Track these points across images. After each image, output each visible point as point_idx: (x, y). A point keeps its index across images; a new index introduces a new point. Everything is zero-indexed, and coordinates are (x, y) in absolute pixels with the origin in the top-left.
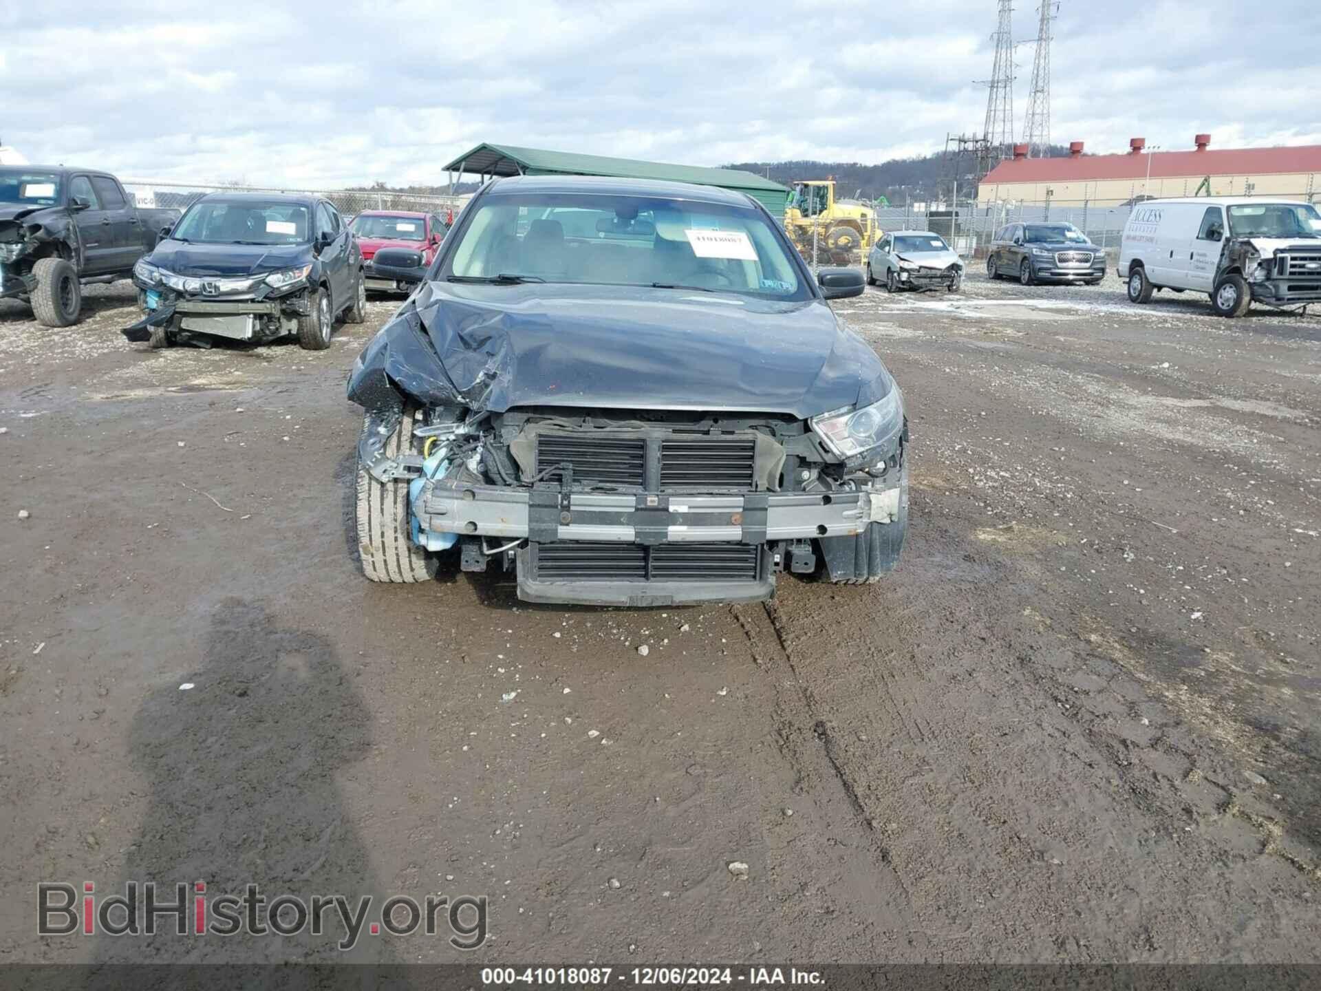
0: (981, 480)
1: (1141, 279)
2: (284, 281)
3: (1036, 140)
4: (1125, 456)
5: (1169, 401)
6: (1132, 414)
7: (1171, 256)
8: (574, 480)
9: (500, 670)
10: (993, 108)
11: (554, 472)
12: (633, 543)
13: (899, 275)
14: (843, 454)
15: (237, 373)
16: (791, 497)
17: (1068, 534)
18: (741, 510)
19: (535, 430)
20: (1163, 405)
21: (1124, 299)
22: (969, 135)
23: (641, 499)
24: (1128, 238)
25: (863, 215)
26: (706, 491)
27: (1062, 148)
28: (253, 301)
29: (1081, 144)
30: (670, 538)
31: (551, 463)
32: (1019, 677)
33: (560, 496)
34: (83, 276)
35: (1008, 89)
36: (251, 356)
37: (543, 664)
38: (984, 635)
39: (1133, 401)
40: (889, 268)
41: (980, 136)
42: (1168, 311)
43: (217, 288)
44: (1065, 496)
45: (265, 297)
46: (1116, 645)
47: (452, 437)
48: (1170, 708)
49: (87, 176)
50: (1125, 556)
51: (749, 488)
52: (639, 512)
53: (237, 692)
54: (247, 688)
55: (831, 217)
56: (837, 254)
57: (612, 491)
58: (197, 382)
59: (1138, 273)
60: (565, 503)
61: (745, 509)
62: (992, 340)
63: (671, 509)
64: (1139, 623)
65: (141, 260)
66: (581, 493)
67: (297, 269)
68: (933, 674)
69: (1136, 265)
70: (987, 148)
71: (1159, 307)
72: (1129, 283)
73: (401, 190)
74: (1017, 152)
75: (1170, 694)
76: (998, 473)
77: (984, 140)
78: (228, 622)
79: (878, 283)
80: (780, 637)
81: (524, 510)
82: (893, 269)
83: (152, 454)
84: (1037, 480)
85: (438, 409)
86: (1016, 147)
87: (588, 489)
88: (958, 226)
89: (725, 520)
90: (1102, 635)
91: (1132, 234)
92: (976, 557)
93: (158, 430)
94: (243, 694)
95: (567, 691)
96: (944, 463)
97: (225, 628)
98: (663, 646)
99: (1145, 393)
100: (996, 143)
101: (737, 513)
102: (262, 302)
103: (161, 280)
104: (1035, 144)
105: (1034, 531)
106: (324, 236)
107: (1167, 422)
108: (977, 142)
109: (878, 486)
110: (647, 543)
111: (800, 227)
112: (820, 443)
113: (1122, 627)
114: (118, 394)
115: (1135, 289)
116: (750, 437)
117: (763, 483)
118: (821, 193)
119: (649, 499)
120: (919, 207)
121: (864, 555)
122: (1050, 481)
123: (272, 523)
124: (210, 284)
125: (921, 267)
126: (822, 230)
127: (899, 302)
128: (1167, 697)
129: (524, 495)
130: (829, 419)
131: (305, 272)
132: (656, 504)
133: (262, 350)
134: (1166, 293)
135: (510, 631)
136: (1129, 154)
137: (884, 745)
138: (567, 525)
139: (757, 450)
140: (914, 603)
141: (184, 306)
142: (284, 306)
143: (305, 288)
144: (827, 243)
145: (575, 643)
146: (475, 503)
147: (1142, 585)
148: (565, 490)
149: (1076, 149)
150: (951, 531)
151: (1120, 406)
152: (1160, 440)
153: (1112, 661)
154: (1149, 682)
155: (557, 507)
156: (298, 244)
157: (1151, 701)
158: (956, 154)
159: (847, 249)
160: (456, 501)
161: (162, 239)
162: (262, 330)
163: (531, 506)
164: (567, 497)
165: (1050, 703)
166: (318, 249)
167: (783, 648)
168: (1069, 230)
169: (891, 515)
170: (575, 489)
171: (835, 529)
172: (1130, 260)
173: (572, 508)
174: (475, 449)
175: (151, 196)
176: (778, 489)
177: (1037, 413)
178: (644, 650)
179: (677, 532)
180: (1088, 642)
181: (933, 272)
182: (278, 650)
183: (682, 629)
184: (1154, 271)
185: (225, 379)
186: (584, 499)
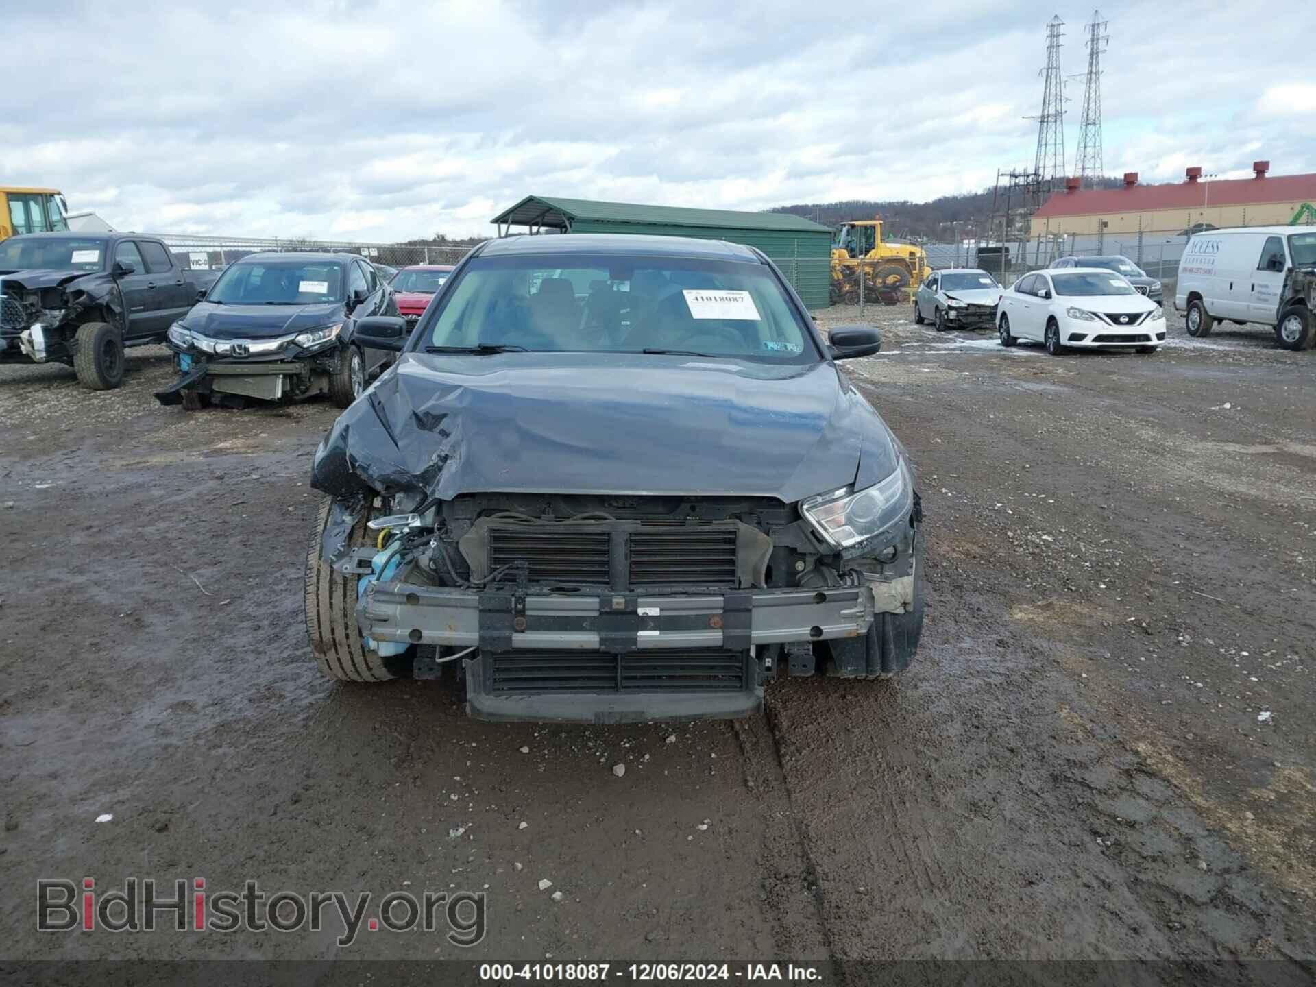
0: (1021, 546)
1: (1200, 312)
2: (314, 340)
3: (1089, 173)
4: (1181, 514)
5: (1231, 448)
6: (1189, 464)
7: (1231, 288)
8: (530, 581)
9: (452, 797)
10: (1043, 142)
11: (507, 572)
12: (596, 651)
13: (947, 313)
14: (839, 544)
15: (262, 435)
16: (779, 595)
17: (1115, 612)
18: (721, 611)
19: (486, 525)
20: (1224, 452)
21: (1182, 334)
22: (1020, 170)
23: (605, 602)
24: (1185, 270)
25: (912, 254)
26: (681, 590)
27: (1115, 179)
28: (282, 361)
29: (1136, 175)
30: (640, 646)
31: (504, 561)
32: (1052, 801)
33: (513, 599)
34: (127, 339)
35: (1058, 123)
36: (281, 416)
37: (503, 788)
38: (1013, 745)
39: (1190, 449)
40: (937, 307)
41: (1031, 171)
42: (1230, 345)
43: (246, 349)
44: (1112, 564)
45: (295, 357)
46: (1169, 757)
47: (406, 530)
48: (1232, 845)
49: (134, 242)
50: (1181, 638)
51: (730, 585)
52: (604, 616)
53: (157, 826)
54: (170, 821)
55: (878, 257)
56: (884, 293)
57: (573, 592)
58: (221, 445)
59: (1196, 306)
60: (520, 606)
61: (726, 610)
62: (1041, 380)
63: (641, 611)
64: (1196, 727)
65: (175, 324)
66: (538, 595)
67: (327, 328)
68: (949, 799)
69: (1194, 297)
70: (1039, 183)
71: (1219, 341)
72: (1187, 317)
73: (462, 242)
74: (1071, 185)
75: (1233, 826)
76: (1039, 537)
77: (1035, 174)
78: (172, 734)
79: (926, 322)
80: (778, 751)
81: (473, 617)
82: (940, 308)
83: (150, 529)
84: (1082, 544)
85: (397, 495)
86: (1068, 180)
87: (546, 591)
88: (1008, 262)
89: (701, 623)
90: (1152, 743)
91: (1189, 266)
92: (1011, 641)
93: (166, 501)
94: (163, 829)
95: (523, 825)
96: (981, 525)
97: (165, 741)
98: (642, 763)
99: (1205, 438)
100: (1048, 177)
101: (717, 615)
102: (291, 362)
103: (193, 344)
104: (1087, 178)
105: (1077, 607)
106: (357, 294)
107: (1229, 472)
108: (1028, 176)
109: (887, 574)
110: (613, 651)
111: (848, 267)
112: (813, 533)
113: (1176, 732)
114: (142, 460)
115: (1193, 322)
116: (731, 528)
117: (746, 579)
118: (869, 232)
119: (615, 600)
120: (969, 244)
121: (876, 648)
122: (1097, 545)
123: (251, 609)
124: (240, 346)
125: (969, 305)
126: (868, 269)
127: (946, 341)
128: (1229, 830)
129: (472, 597)
130: (823, 504)
131: (335, 331)
132: (622, 607)
133: (293, 410)
134: (1227, 326)
135: (474, 745)
136: (1185, 184)
137: (886, 898)
138: (522, 632)
139: (738, 542)
140: (937, 703)
141: (215, 368)
142: (314, 366)
143: (335, 347)
144: (875, 283)
145: (543, 759)
146: (419, 608)
147: (1201, 678)
148: (519, 593)
149: (1130, 180)
150: (985, 609)
151: (1177, 455)
152: (1221, 494)
153: (1165, 779)
154: (1209, 809)
155: (510, 612)
156: (329, 302)
157: (1210, 835)
158: (1008, 190)
159: (895, 287)
160: (399, 606)
161: (199, 301)
162: (292, 389)
163: (481, 611)
164: (521, 600)
165: (1087, 838)
166: (350, 308)
167: (780, 765)
168: (1123, 263)
169: (905, 604)
170: (532, 590)
171: (831, 630)
172: (1187, 293)
173: (528, 613)
174: (428, 543)
175: (204, 257)
176: (765, 586)
177: (1085, 464)
178: (620, 770)
179: (648, 636)
180: (1136, 753)
181: (982, 310)
182: (216, 770)
183: (668, 741)
184: (1214, 303)
185: (251, 441)
186: (543, 602)
